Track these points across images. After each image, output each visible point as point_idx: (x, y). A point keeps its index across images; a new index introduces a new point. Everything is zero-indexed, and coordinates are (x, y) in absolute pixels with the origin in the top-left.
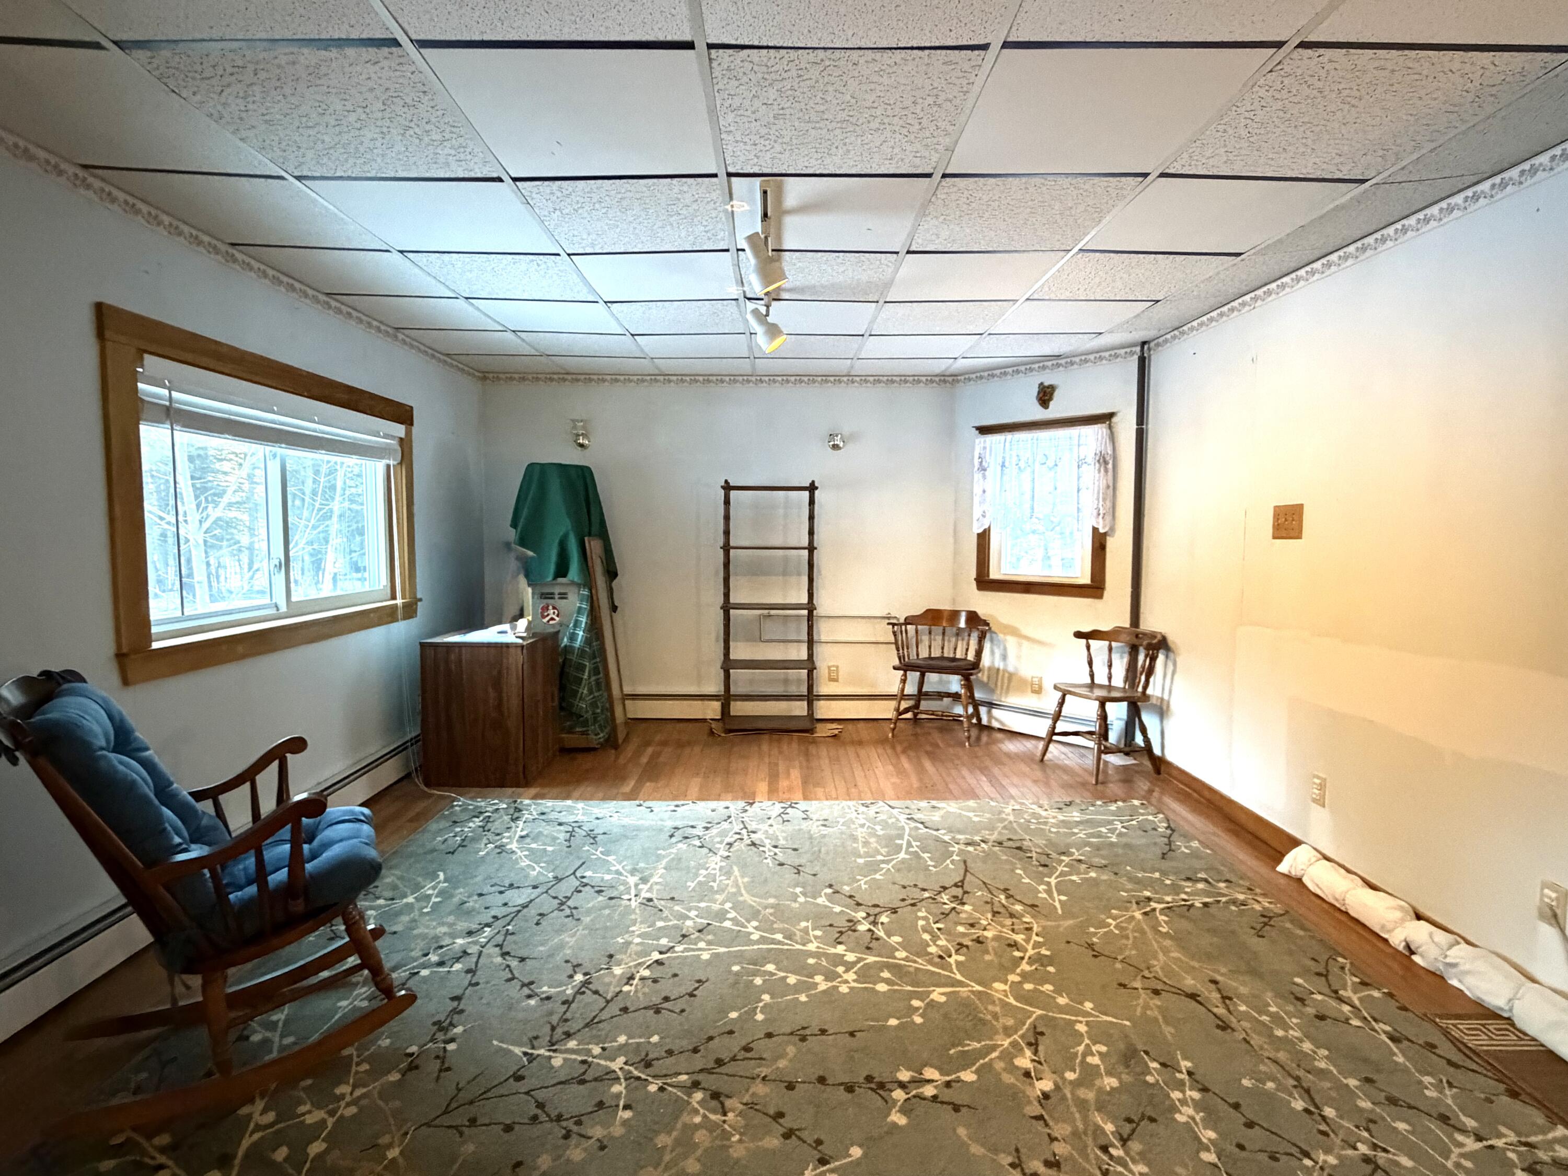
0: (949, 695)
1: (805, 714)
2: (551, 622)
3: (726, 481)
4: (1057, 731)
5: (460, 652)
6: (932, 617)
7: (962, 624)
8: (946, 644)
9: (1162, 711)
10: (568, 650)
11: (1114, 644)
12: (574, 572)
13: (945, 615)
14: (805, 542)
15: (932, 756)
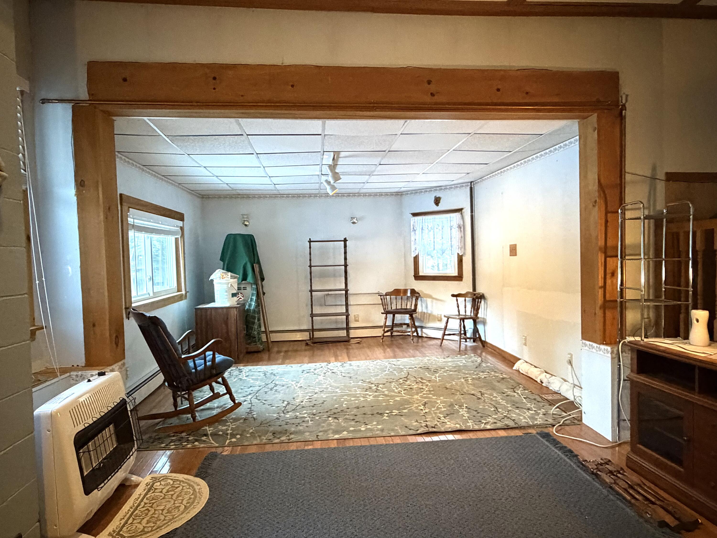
0: (405, 324)
1: (346, 335)
2: (240, 300)
3: (310, 239)
4: (446, 333)
5: (211, 311)
6: (397, 292)
7: (409, 294)
8: (403, 303)
9: (484, 323)
10: (248, 310)
11: (467, 299)
12: (250, 278)
13: (402, 291)
14: (343, 264)
15: (399, 348)
